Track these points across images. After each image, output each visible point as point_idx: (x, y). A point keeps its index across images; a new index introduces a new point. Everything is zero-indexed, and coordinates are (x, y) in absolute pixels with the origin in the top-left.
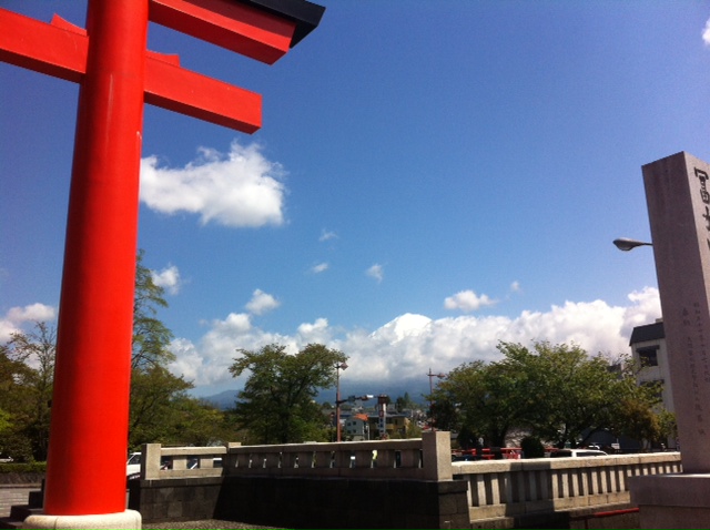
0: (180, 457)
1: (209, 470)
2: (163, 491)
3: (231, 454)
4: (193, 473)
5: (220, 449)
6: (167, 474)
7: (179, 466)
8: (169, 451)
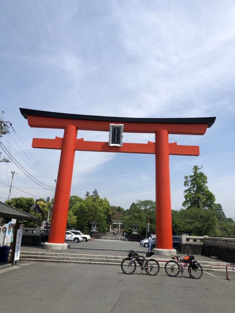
0: (191, 239)
1: (199, 243)
2: (187, 247)
3: (205, 239)
4: (195, 243)
5: (202, 237)
6: (188, 242)
7: (191, 241)
8: (188, 237)
